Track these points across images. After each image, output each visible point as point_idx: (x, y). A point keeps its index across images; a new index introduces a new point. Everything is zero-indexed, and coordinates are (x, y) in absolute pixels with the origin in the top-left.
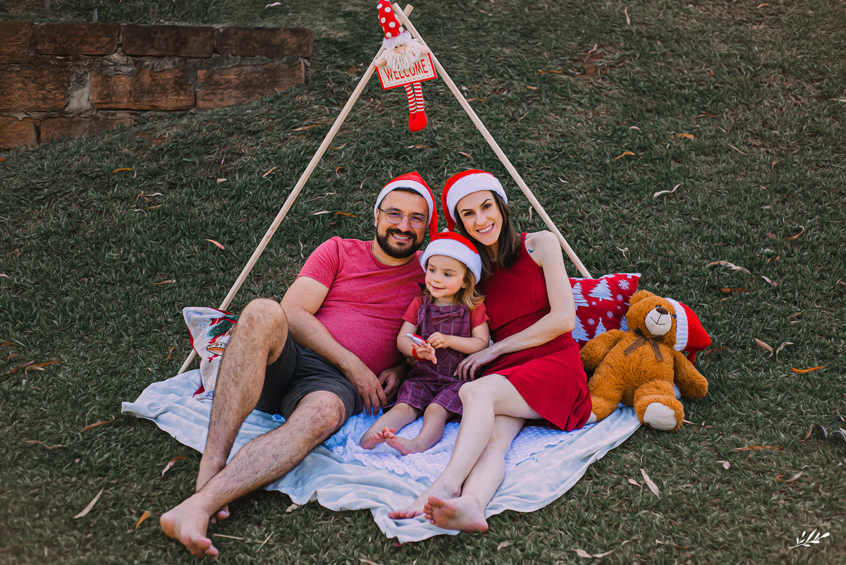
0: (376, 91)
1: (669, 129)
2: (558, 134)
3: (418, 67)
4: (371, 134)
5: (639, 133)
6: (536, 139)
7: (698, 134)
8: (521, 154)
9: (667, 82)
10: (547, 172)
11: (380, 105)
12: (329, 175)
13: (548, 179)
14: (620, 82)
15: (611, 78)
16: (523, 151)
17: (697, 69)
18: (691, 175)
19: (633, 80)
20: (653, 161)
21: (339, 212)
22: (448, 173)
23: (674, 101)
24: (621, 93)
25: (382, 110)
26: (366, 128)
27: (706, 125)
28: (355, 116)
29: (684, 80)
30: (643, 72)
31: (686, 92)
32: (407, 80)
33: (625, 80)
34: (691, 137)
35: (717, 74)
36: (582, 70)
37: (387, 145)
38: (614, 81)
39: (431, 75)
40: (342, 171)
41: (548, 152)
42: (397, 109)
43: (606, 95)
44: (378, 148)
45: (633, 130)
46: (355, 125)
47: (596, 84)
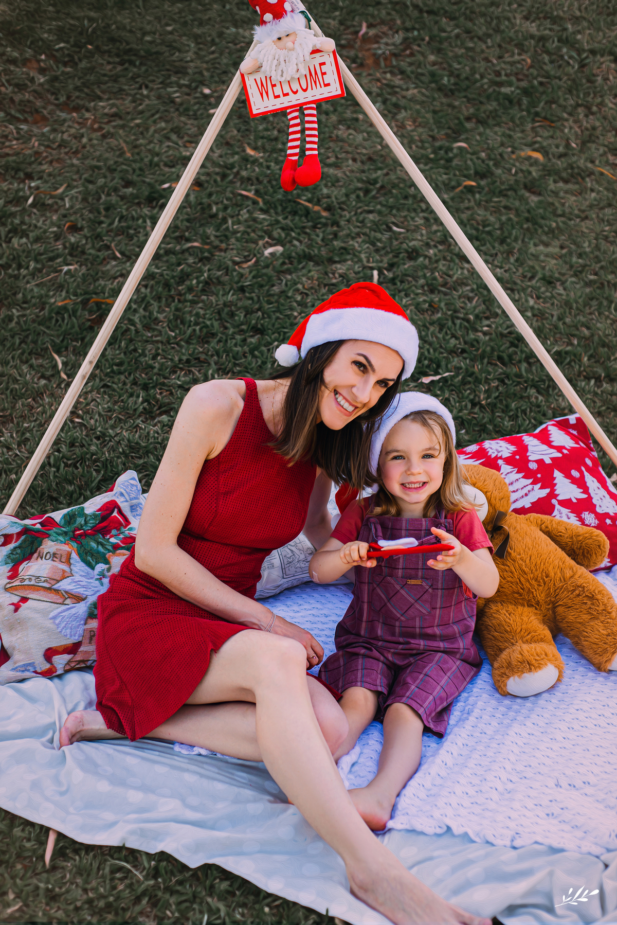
0: (78, 97)
1: (502, 144)
2: (364, 158)
3: (314, 77)
4: (99, 168)
5: (468, 153)
6: (336, 166)
7: (544, 151)
8: (325, 191)
9: (477, 76)
10: (371, 216)
11: (94, 121)
12: (57, 237)
13: (376, 227)
14: (416, 78)
15: (402, 72)
16: (326, 186)
17: (507, 58)
18: (559, 212)
19: (433, 74)
20: (502, 193)
21: (95, 298)
22: (233, 224)
23: (494, 104)
24: (423, 94)
25: (100, 129)
26: (85, 158)
27: (547, 138)
28: (62, 140)
29: (498, 74)
30: (441, 63)
31: (506, 90)
32: (293, 100)
33: (422, 74)
34: (538, 156)
35: (537, 63)
36: (359, 61)
37: (128, 184)
38: (409, 77)
39: (335, 90)
40: (74, 228)
41: (360, 185)
42: (123, 127)
43: (404, 97)
44: (116, 190)
45: (460, 148)
46: (66, 153)
47: (384, 82)
